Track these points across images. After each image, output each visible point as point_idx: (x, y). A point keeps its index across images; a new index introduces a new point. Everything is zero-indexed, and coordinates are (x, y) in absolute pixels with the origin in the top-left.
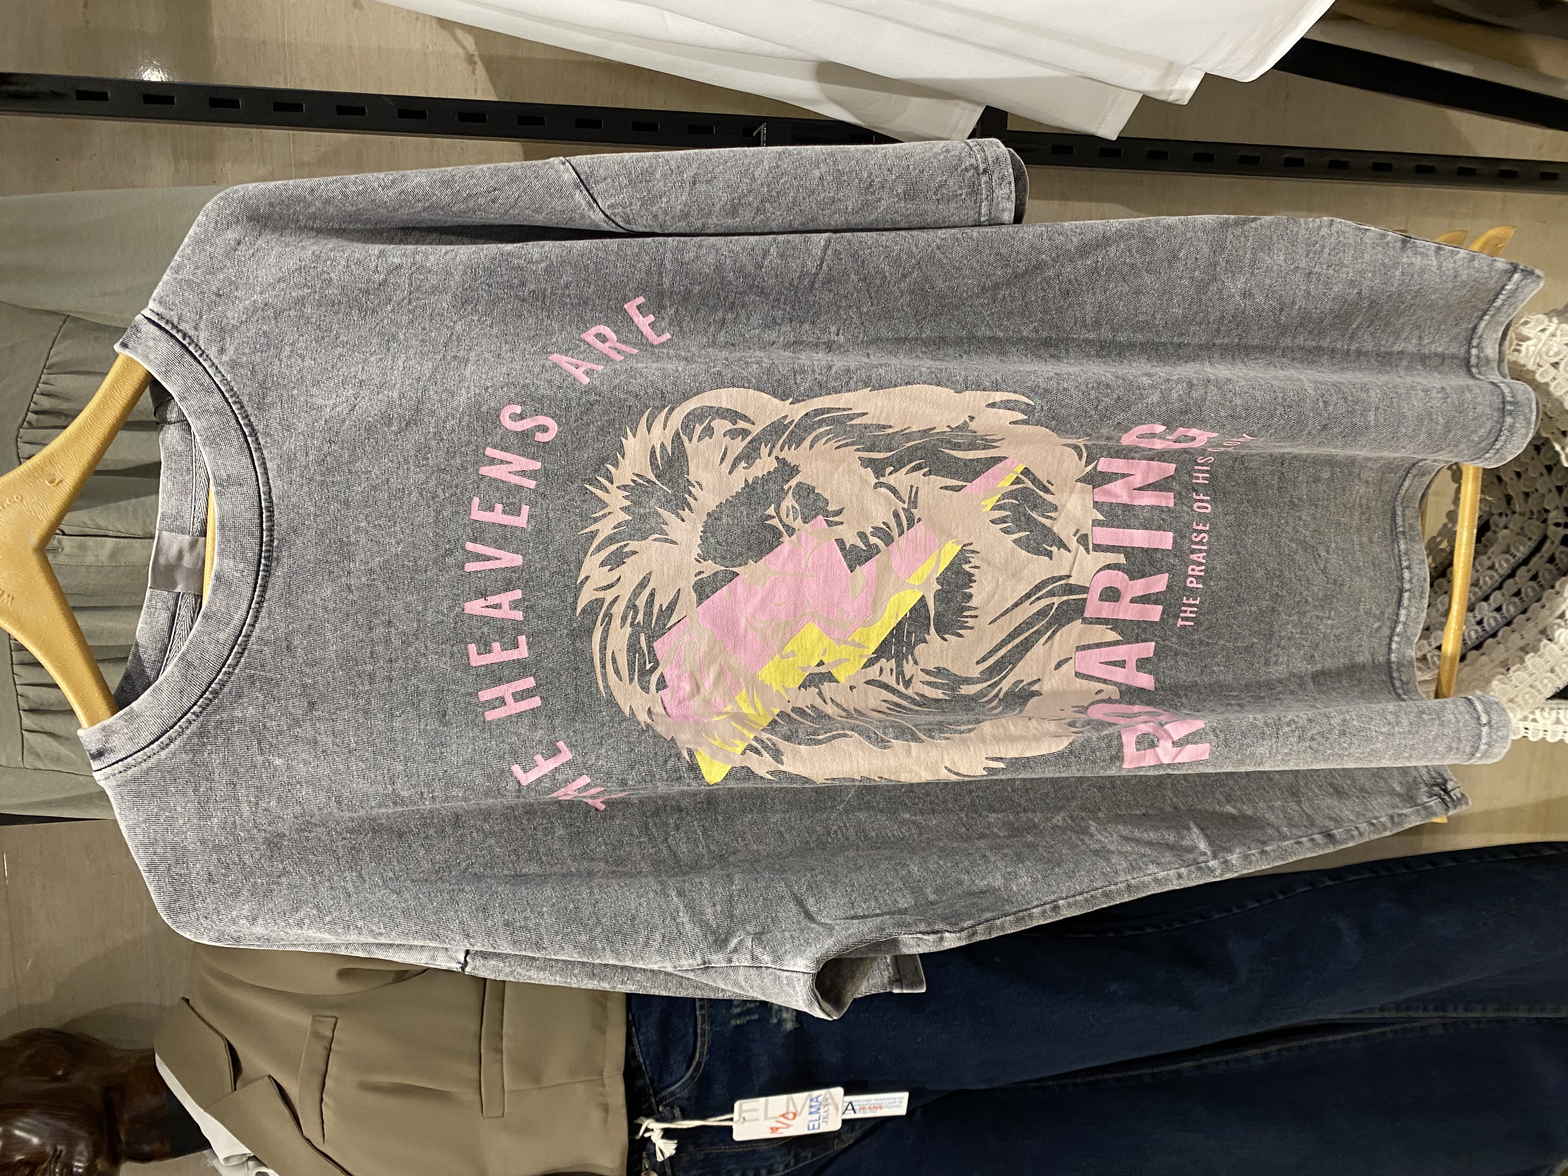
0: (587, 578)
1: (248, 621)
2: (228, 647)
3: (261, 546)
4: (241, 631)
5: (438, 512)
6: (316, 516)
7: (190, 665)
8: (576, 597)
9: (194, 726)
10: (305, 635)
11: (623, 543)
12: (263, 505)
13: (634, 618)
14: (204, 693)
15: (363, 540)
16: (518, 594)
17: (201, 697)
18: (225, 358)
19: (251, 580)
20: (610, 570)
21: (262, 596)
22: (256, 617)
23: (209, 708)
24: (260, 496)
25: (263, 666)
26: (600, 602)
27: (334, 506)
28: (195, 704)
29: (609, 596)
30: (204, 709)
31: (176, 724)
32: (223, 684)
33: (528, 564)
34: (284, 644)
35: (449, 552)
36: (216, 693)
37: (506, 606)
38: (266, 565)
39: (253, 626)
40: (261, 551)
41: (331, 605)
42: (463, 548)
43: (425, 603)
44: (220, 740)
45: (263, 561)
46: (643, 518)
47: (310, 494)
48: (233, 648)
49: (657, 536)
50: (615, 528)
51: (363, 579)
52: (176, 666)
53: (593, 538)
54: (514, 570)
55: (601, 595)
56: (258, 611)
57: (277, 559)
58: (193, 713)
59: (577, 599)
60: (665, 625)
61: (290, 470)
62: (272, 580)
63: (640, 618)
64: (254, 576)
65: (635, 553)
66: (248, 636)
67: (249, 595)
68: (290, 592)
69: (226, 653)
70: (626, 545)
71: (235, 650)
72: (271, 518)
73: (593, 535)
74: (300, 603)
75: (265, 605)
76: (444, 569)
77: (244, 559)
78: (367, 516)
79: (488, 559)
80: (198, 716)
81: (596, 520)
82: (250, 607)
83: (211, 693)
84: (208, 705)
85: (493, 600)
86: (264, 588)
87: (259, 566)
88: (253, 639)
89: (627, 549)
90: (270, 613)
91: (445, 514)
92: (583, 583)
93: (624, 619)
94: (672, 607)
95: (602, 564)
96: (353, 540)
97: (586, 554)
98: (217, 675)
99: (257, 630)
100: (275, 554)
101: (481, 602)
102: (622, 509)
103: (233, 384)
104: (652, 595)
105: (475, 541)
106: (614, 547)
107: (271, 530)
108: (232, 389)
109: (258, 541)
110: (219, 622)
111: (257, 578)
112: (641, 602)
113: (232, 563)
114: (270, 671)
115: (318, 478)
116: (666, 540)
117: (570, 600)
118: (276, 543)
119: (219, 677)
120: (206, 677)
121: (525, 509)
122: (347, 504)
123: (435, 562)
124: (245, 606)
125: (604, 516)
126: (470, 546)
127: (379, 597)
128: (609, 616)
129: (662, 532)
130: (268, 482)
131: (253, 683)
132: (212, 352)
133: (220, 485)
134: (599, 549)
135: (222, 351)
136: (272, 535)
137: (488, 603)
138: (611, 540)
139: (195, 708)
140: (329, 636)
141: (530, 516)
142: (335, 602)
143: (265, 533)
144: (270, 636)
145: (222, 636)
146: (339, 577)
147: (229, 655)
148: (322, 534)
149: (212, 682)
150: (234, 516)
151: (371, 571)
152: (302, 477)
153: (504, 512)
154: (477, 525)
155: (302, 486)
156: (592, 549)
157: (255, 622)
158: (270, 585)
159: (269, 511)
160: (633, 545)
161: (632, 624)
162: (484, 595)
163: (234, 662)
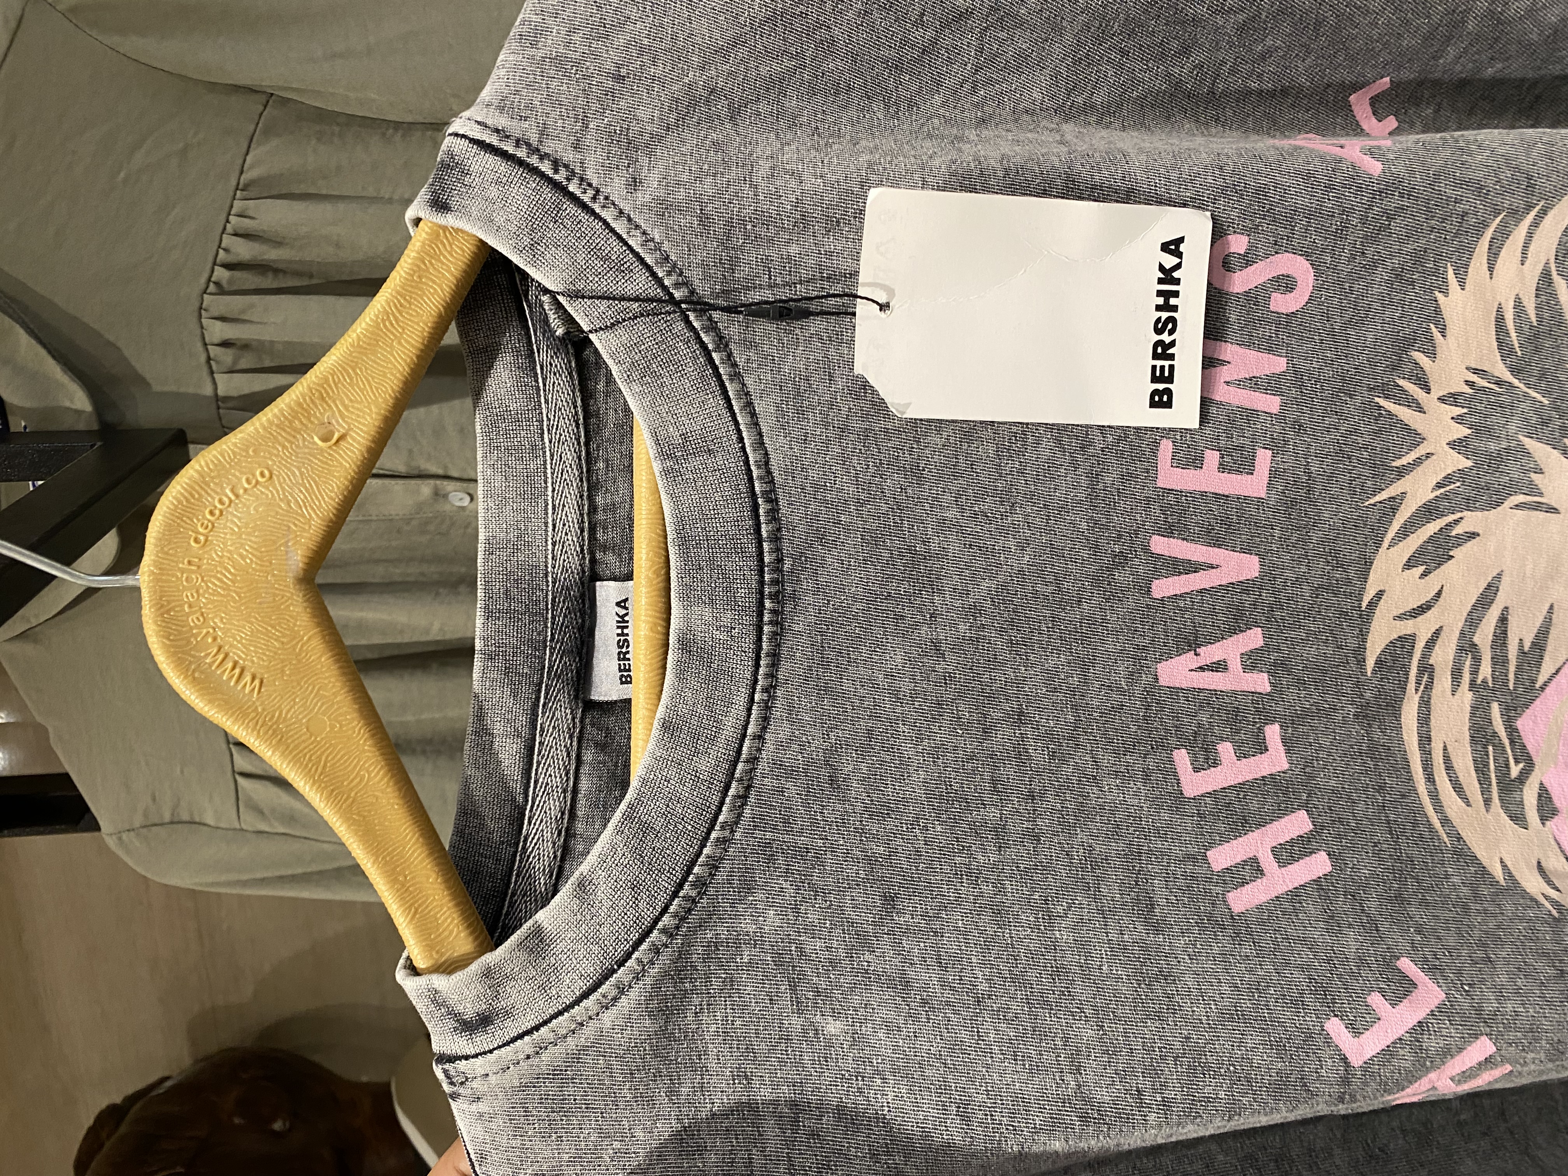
0: (1380, 594)
1: (750, 731)
2: (719, 786)
3: (761, 573)
4: (739, 752)
5: (1094, 477)
6: (860, 503)
7: (646, 828)
8: (1363, 636)
9: (665, 958)
10: (863, 751)
11: (1451, 518)
12: (758, 489)
13: (1475, 672)
14: (680, 886)
15: (954, 547)
16: (1254, 638)
17: (675, 894)
18: (643, 197)
19: (748, 644)
20: (1424, 575)
21: (771, 675)
22: (765, 720)
23: (692, 918)
24: (749, 472)
25: (786, 822)
26: (1406, 642)
27: (892, 482)
28: (665, 910)
29: (1423, 628)
30: (683, 919)
31: (628, 956)
32: (714, 866)
33: (1268, 574)
34: (825, 772)
35: (1121, 560)
36: (701, 884)
37: (1235, 664)
38: (774, 612)
39: (760, 737)
40: (761, 583)
41: (906, 686)
42: (1146, 549)
43: (1084, 668)
44: (716, 983)
45: (768, 604)
46: (1495, 461)
47: (844, 460)
48: (727, 787)
49: (1520, 498)
50: (1439, 486)
51: (961, 627)
52: (620, 832)
53: (1394, 510)
54: (1245, 587)
55: (1407, 627)
56: (767, 707)
57: (794, 597)
58: (664, 931)
59: (1364, 641)
60: (1533, 681)
61: (800, 412)
62: (789, 641)
63: (1486, 670)
64: (753, 637)
65: (1473, 535)
66: (753, 760)
67: (748, 675)
68: (825, 664)
69: (716, 799)
70: (1457, 522)
71: (732, 792)
72: (774, 514)
73: (1394, 505)
74: (847, 684)
75: (779, 693)
76: (1112, 597)
77: (732, 602)
78: (958, 496)
79: (1192, 567)
80: (671, 936)
81: (1402, 472)
82: (752, 700)
83: (694, 885)
84: (690, 910)
85: (1210, 653)
86: (775, 657)
87: (760, 615)
88: (763, 766)
89: (1458, 530)
90: (790, 709)
91: (1108, 480)
92: (1373, 605)
93: (1456, 674)
94: (1540, 644)
95: (1409, 565)
96: (934, 546)
97: (1378, 545)
98: (703, 846)
99: (770, 746)
100: (789, 589)
101: (1188, 660)
102: (1452, 445)
103: (666, 246)
104: (1503, 620)
105: (1169, 532)
106: (1433, 527)
107: (775, 538)
108: (667, 258)
109: (753, 564)
110: (696, 737)
111: (759, 639)
112: (1484, 636)
113: (707, 613)
114: (801, 833)
115: (857, 425)
116: (1537, 507)
117: (1352, 643)
118: (787, 565)
119: (706, 851)
120: (681, 852)
121: (1264, 458)
122: (916, 473)
123: (1096, 581)
124: (741, 699)
125: (1418, 462)
126: (1160, 545)
127: (994, 662)
128: (1426, 668)
129: (1533, 490)
130: (760, 444)
131: (771, 859)
132: (616, 188)
133: (670, 457)
134: (1405, 532)
135: (635, 183)
136: (778, 550)
137: (1201, 662)
138: (1429, 511)
139: (666, 920)
140: (908, 750)
141: (1274, 474)
142: (914, 680)
143: (765, 545)
144: (792, 757)
145: (704, 765)
146: (916, 625)
147: (722, 803)
148: (874, 540)
149: (693, 863)
150: (704, 517)
151: (976, 610)
152: (826, 425)
153: (1222, 468)
154: (1171, 497)
155: (827, 443)
156: (1391, 534)
157: (764, 729)
158: (784, 651)
159: (769, 501)
160: (1471, 520)
161: (1473, 684)
162: (1192, 644)
163: (732, 818)
